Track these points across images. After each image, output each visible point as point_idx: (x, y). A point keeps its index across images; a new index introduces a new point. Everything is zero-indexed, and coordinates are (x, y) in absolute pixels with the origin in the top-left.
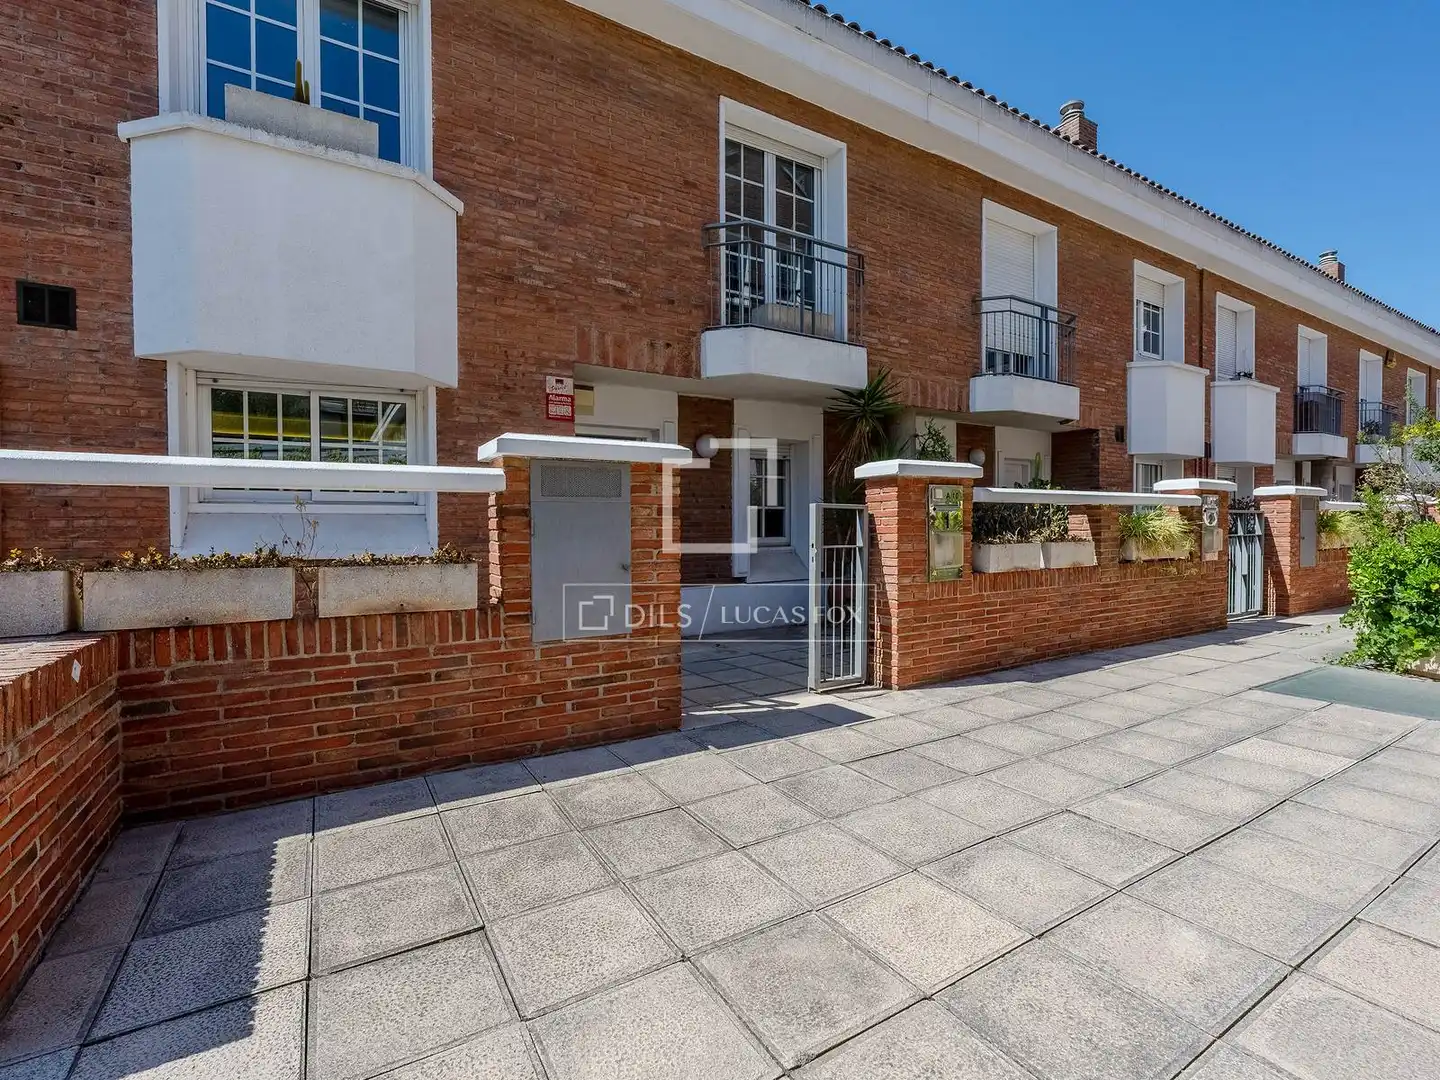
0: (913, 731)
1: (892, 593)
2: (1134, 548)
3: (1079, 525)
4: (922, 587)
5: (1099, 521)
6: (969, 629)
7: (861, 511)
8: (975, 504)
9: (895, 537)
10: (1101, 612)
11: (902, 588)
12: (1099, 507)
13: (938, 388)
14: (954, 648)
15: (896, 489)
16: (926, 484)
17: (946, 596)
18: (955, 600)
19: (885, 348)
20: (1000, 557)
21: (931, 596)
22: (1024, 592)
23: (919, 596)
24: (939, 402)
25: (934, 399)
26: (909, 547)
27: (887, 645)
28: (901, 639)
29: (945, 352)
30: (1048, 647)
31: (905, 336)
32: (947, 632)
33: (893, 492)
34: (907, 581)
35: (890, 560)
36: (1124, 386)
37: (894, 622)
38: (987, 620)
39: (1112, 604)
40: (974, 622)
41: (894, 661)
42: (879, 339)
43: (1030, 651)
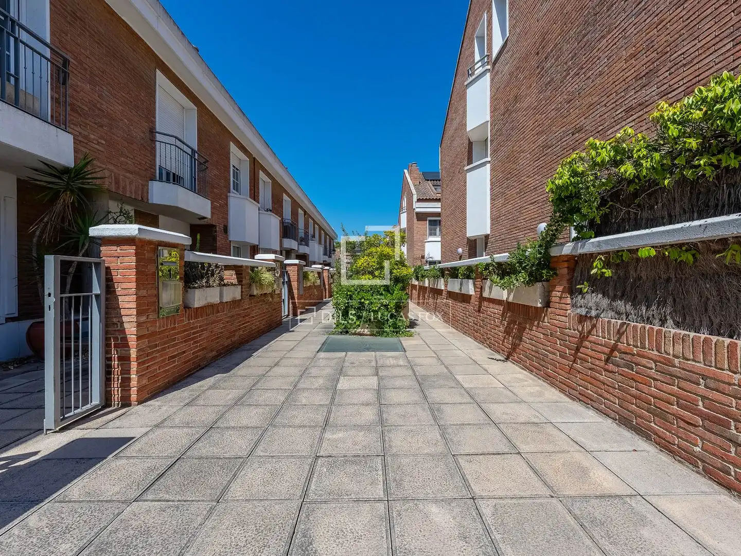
0: (180, 437)
1: (131, 329)
2: (255, 288)
3: (230, 276)
4: (154, 322)
5: (242, 274)
6: (183, 347)
7: (98, 265)
8: (185, 261)
9: (134, 285)
10: (243, 324)
11: (139, 325)
12: (241, 266)
13: (128, 183)
14: (174, 362)
15: (134, 247)
16: (157, 246)
17: (169, 327)
18: (174, 328)
19: (86, 141)
20: (201, 297)
21: (160, 327)
22: (212, 318)
23: (152, 329)
24: (128, 192)
25: (124, 188)
26: (143, 293)
27: (126, 371)
28: (139, 364)
29: (132, 159)
30: (222, 349)
31: (102, 138)
32: (172, 352)
33: (132, 250)
34: (143, 319)
35: (128, 303)
36: (227, 205)
37: (133, 353)
38: (193, 339)
39: (247, 319)
40: (185, 341)
41: (134, 382)
42: (80, 133)
43: (214, 353)
